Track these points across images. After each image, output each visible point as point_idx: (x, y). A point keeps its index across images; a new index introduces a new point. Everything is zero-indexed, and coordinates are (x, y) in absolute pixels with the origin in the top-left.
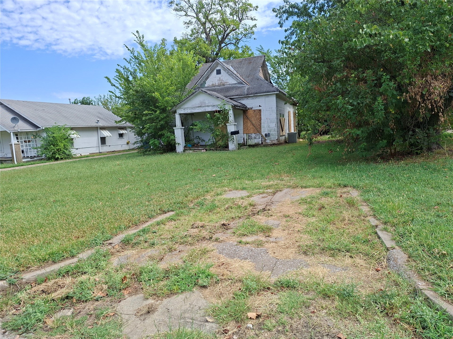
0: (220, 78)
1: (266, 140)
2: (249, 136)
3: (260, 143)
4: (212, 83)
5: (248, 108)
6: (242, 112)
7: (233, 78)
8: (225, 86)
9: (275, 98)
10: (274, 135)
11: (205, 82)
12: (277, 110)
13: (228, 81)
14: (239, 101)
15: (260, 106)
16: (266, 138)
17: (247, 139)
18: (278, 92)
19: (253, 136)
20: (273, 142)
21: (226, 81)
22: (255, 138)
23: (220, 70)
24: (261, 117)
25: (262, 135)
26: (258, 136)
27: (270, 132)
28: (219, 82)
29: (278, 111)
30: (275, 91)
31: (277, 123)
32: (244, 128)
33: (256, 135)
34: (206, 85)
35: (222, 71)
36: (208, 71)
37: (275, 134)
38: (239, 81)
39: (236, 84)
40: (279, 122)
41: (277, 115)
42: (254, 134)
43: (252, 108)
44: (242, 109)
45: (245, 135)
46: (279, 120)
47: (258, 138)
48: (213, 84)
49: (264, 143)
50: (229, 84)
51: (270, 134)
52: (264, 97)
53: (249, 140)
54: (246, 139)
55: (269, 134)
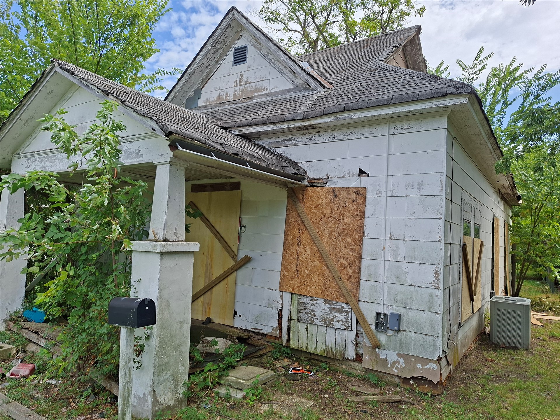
0: (241, 76)
1: (377, 346)
2: (302, 307)
3: (351, 353)
4: (216, 94)
5: (310, 180)
6: (284, 194)
7: (281, 72)
8: (254, 101)
9: (443, 134)
10: (427, 330)
11: (198, 93)
12: (449, 201)
13: (265, 84)
14: (278, 150)
15: (361, 172)
16: (383, 338)
17: (295, 317)
18: (464, 100)
19: (319, 313)
20: (414, 369)
21: (259, 85)
22: (328, 324)
23: (244, 49)
24: (362, 228)
25: (359, 312)
26: (341, 317)
27: (401, 311)
28: (237, 88)
29: (455, 208)
30: (445, 95)
31: (448, 266)
32: (284, 267)
33: (332, 310)
34: (201, 102)
35: (251, 52)
36: (205, 51)
37: (433, 326)
38: (299, 81)
39: (288, 91)
40: (458, 259)
41: (448, 222)
42: (326, 301)
43: (325, 181)
44: (285, 184)
45: (287, 296)
46: (457, 249)
47: (338, 325)
48: (219, 98)
49: (366, 357)
50: (268, 95)
51: (404, 319)
52: (384, 130)
53: (303, 327)
54: (290, 319)
55: (398, 317)
